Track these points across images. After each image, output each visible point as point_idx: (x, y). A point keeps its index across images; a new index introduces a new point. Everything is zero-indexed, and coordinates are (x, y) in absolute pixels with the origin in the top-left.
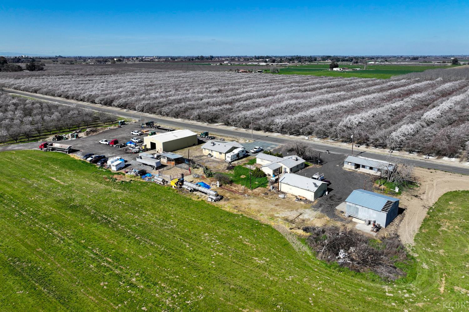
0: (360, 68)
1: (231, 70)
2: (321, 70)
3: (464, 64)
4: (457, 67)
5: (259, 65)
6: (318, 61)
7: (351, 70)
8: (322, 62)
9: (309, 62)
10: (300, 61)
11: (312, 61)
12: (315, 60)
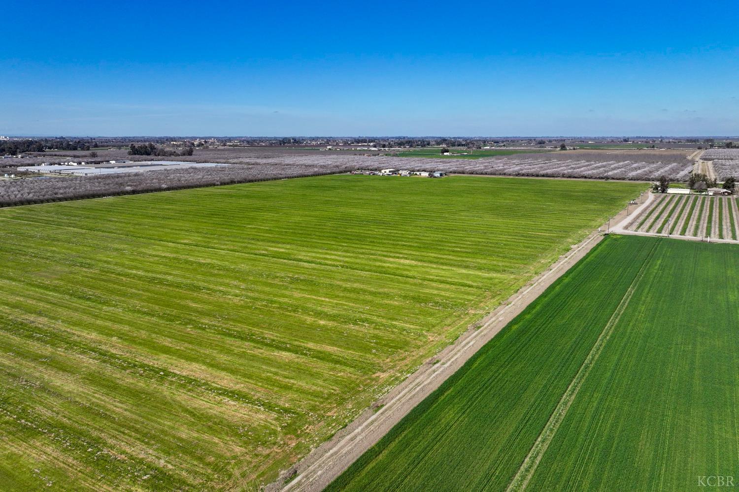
0: (468, 153)
1: (355, 155)
2: (434, 155)
3: (570, 149)
4: (563, 152)
5: (370, 150)
6: (432, 145)
7: (459, 154)
8: (436, 146)
9: (422, 146)
10: (411, 146)
11: (425, 145)
12: (428, 144)
